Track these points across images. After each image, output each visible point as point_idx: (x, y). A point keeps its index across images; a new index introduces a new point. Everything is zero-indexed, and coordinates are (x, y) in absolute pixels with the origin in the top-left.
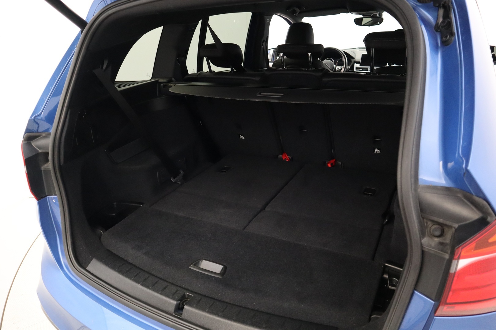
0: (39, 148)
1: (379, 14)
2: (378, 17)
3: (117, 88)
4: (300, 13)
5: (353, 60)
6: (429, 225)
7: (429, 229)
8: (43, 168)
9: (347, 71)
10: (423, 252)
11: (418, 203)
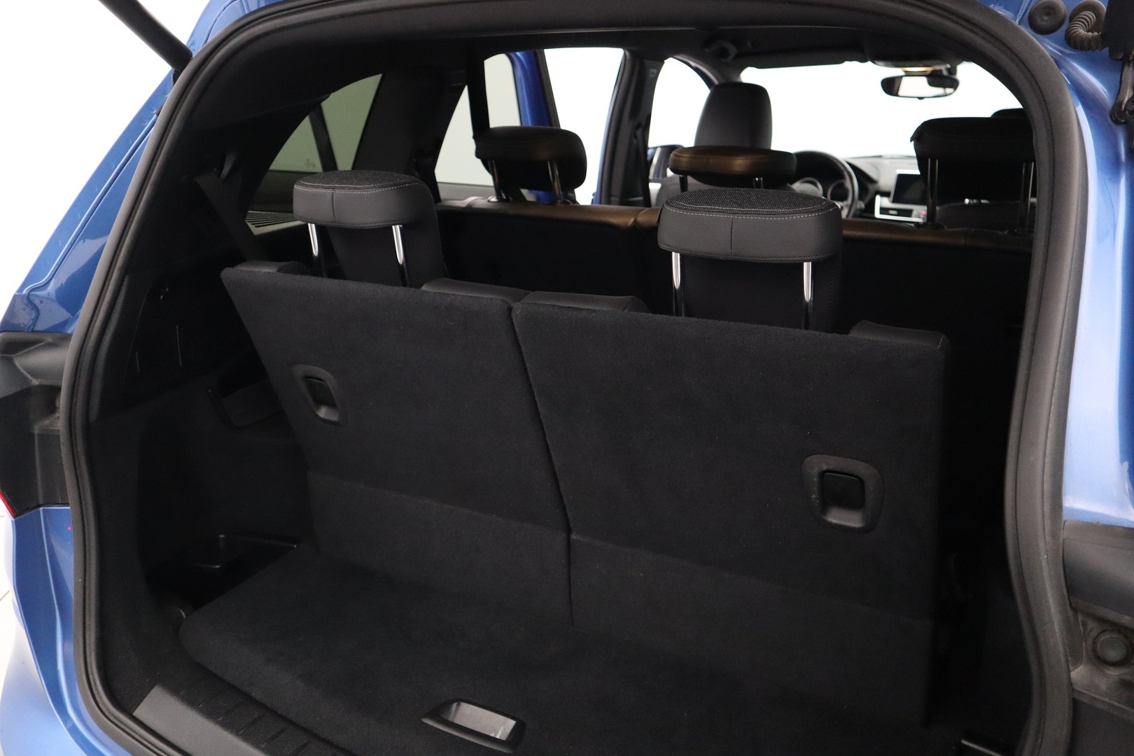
0: (32, 376)
1: (948, 70)
2: (945, 77)
3: (252, 227)
4: (737, 56)
5: (871, 187)
6: (1091, 631)
7: (1090, 641)
8: (36, 430)
9: (855, 216)
10: (1076, 705)
11: (1061, 568)
